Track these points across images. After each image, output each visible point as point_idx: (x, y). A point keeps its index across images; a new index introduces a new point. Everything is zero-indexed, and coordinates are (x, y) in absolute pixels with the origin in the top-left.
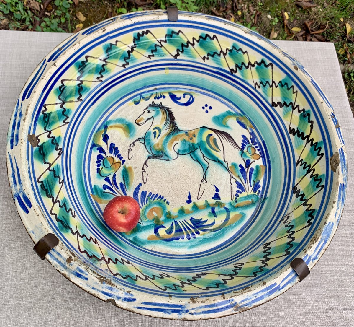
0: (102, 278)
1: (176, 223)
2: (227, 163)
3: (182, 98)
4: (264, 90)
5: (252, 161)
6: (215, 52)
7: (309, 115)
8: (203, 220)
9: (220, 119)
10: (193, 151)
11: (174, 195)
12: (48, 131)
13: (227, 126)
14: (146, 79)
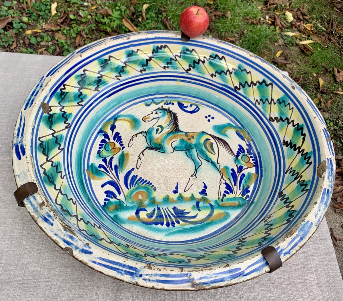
0: (67, 227)
1: (159, 209)
2: (220, 165)
3: (189, 107)
4: (263, 106)
5: (244, 167)
6: (222, 70)
7: (302, 129)
8: (185, 211)
9: (220, 129)
10: (189, 149)
11: (162, 184)
12: (61, 106)
13: (225, 135)
14: (160, 87)
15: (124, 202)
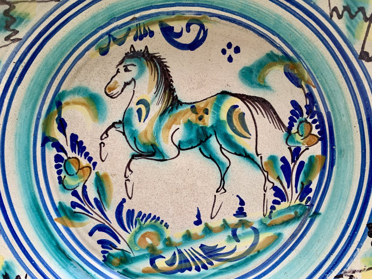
1: (180, 252)
2: (261, 157)
3: (185, 31)
5: (303, 148)
8: (218, 247)
9: (254, 74)
10: (204, 140)
13: (264, 86)
15: (130, 251)
